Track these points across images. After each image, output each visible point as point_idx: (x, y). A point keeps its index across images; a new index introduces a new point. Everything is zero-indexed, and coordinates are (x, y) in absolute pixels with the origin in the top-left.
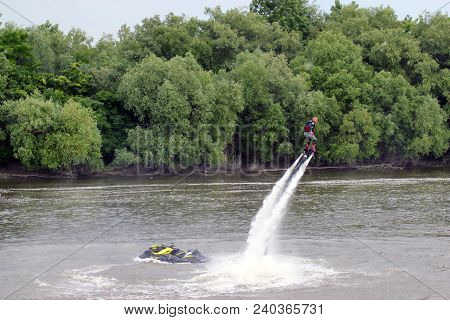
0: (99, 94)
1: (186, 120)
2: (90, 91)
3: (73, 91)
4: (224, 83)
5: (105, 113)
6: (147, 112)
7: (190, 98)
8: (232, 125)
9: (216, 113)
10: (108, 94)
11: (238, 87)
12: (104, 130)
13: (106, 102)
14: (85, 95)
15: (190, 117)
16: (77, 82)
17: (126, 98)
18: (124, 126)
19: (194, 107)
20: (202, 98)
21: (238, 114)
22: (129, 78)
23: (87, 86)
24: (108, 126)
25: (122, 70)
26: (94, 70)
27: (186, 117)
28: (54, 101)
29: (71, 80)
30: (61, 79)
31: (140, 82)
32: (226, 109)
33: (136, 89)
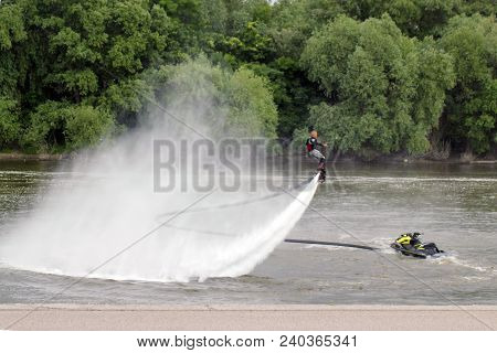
0: (279, 61)
1: (382, 97)
2: (267, 57)
3: (246, 57)
4: (432, 52)
5: (284, 84)
6: (335, 85)
7: (387, 69)
8: (439, 105)
9: (420, 89)
10: (289, 61)
11: (448, 58)
12: (281, 105)
13: (286, 72)
14: (261, 61)
15: (388, 94)
16: (254, 46)
17: (309, 67)
18: (308, 101)
19: (392, 80)
20: (402, 69)
21: (447, 92)
22: (314, 43)
23: (265, 52)
24: (288, 99)
25: (307, 32)
26: (274, 31)
27: (382, 92)
28: (222, 67)
29: (246, 43)
30: (233, 41)
31: (328, 49)
32: (433, 85)
33: (323, 56)
